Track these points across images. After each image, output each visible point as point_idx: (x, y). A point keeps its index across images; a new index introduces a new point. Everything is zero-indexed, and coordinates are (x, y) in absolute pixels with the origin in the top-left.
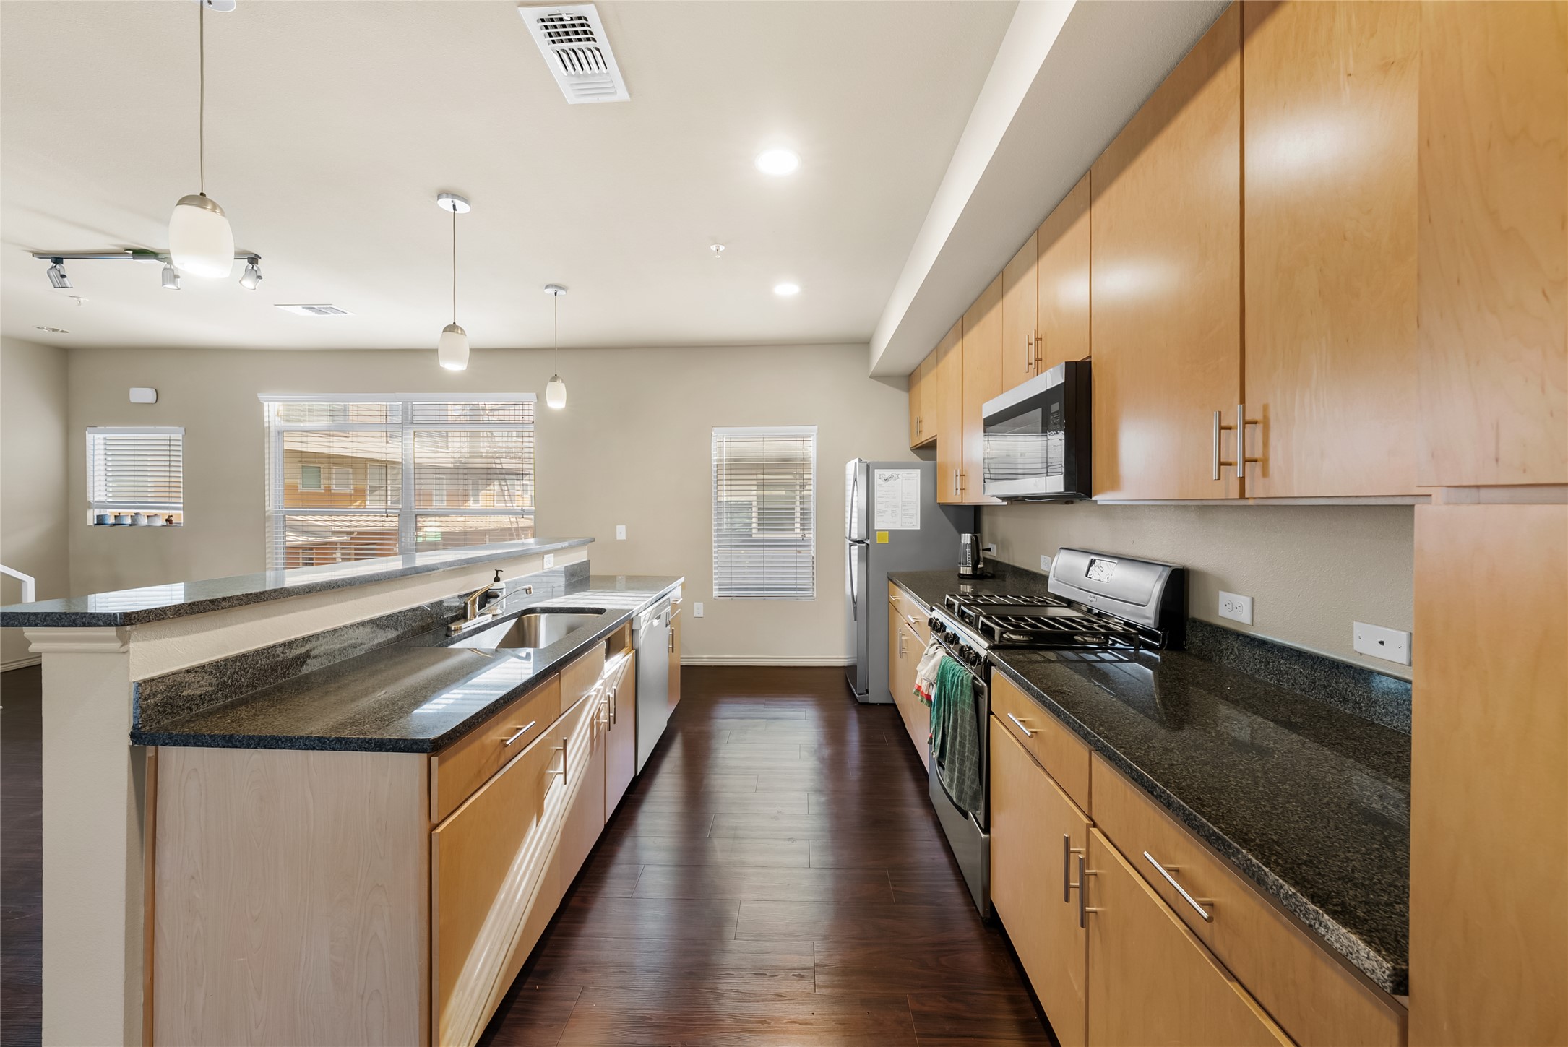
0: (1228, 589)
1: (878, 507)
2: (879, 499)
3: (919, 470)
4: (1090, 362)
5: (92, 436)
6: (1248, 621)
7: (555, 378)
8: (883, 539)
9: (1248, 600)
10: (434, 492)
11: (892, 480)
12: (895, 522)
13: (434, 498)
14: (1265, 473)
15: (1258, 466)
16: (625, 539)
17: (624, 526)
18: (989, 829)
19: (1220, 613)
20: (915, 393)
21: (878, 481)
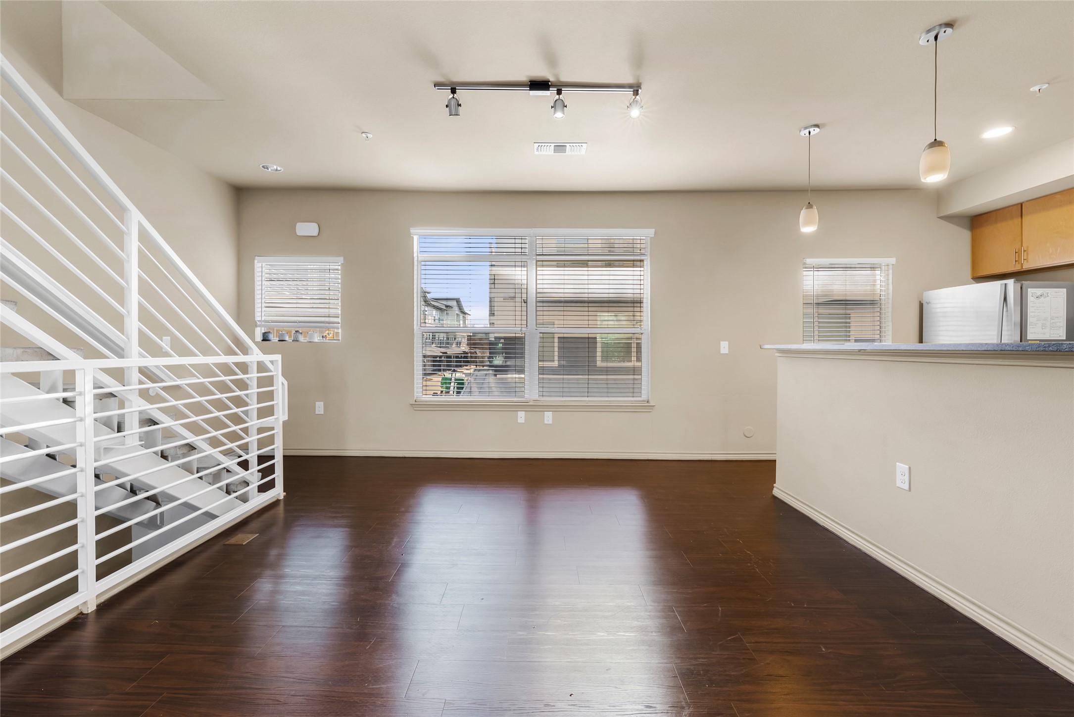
1: (1030, 320)
2: (1031, 314)
3: (1065, 289)
5: (260, 265)
11: (1042, 298)
12: (1044, 334)
16: (727, 353)
17: (727, 342)
20: (999, 230)
21: (1030, 299)
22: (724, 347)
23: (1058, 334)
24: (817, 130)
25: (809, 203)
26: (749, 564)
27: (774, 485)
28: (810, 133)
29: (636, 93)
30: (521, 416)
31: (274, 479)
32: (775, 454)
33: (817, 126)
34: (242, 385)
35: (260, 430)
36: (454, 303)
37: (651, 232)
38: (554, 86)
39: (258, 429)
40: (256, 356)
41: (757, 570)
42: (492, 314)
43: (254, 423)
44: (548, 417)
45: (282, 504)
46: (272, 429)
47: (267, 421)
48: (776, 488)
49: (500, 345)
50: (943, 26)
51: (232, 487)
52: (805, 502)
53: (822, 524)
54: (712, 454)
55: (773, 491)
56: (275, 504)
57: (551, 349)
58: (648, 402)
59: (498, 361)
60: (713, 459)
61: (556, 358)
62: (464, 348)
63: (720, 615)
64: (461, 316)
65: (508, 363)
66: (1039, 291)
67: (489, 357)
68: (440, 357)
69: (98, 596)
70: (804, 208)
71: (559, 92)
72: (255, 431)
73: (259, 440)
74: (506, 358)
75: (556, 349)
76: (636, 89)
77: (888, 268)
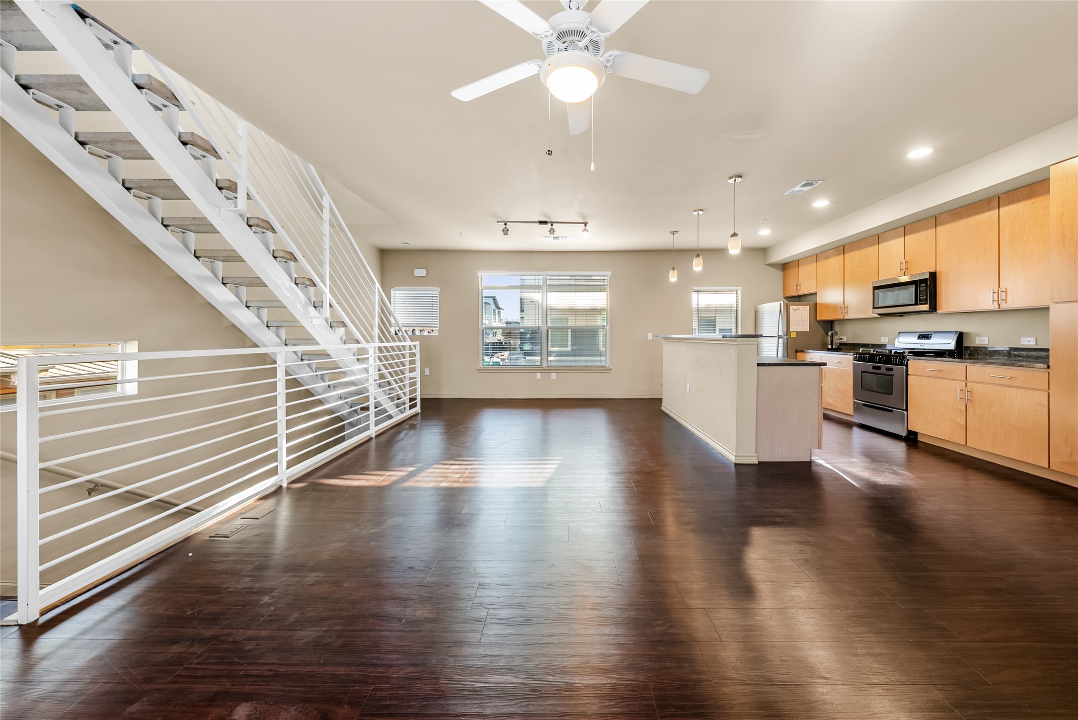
0: (979, 336)
1: (792, 323)
2: (792, 319)
3: (809, 306)
4: (936, 272)
5: (394, 292)
6: (987, 342)
7: (673, 269)
8: (793, 335)
9: (987, 338)
10: (569, 318)
11: (797, 311)
12: (799, 329)
13: (569, 321)
14: (1006, 302)
15: (1004, 301)
16: (651, 339)
17: (651, 333)
18: (907, 410)
19: (977, 343)
20: (791, 272)
21: (791, 311)
22: (650, 336)
23: (806, 328)
27: (662, 404)
28: (673, 234)
29: (586, 226)
30: (539, 375)
31: (416, 403)
34: (404, 356)
35: (410, 379)
36: (491, 300)
37: (610, 273)
38: (549, 222)
39: (410, 378)
40: (408, 343)
42: (522, 311)
43: (408, 375)
44: (554, 376)
45: (420, 414)
46: (416, 378)
47: (413, 374)
48: (663, 406)
49: (528, 336)
51: (399, 405)
55: (662, 408)
56: (416, 415)
57: (566, 338)
58: (608, 367)
59: (527, 347)
60: (643, 398)
61: (570, 346)
62: (500, 337)
64: (497, 311)
65: (534, 349)
66: (796, 307)
67: (520, 345)
68: (497, 343)
69: (376, 432)
71: (552, 225)
72: (408, 379)
73: (410, 383)
74: (532, 345)
75: (570, 338)
76: (586, 224)
77: (739, 292)
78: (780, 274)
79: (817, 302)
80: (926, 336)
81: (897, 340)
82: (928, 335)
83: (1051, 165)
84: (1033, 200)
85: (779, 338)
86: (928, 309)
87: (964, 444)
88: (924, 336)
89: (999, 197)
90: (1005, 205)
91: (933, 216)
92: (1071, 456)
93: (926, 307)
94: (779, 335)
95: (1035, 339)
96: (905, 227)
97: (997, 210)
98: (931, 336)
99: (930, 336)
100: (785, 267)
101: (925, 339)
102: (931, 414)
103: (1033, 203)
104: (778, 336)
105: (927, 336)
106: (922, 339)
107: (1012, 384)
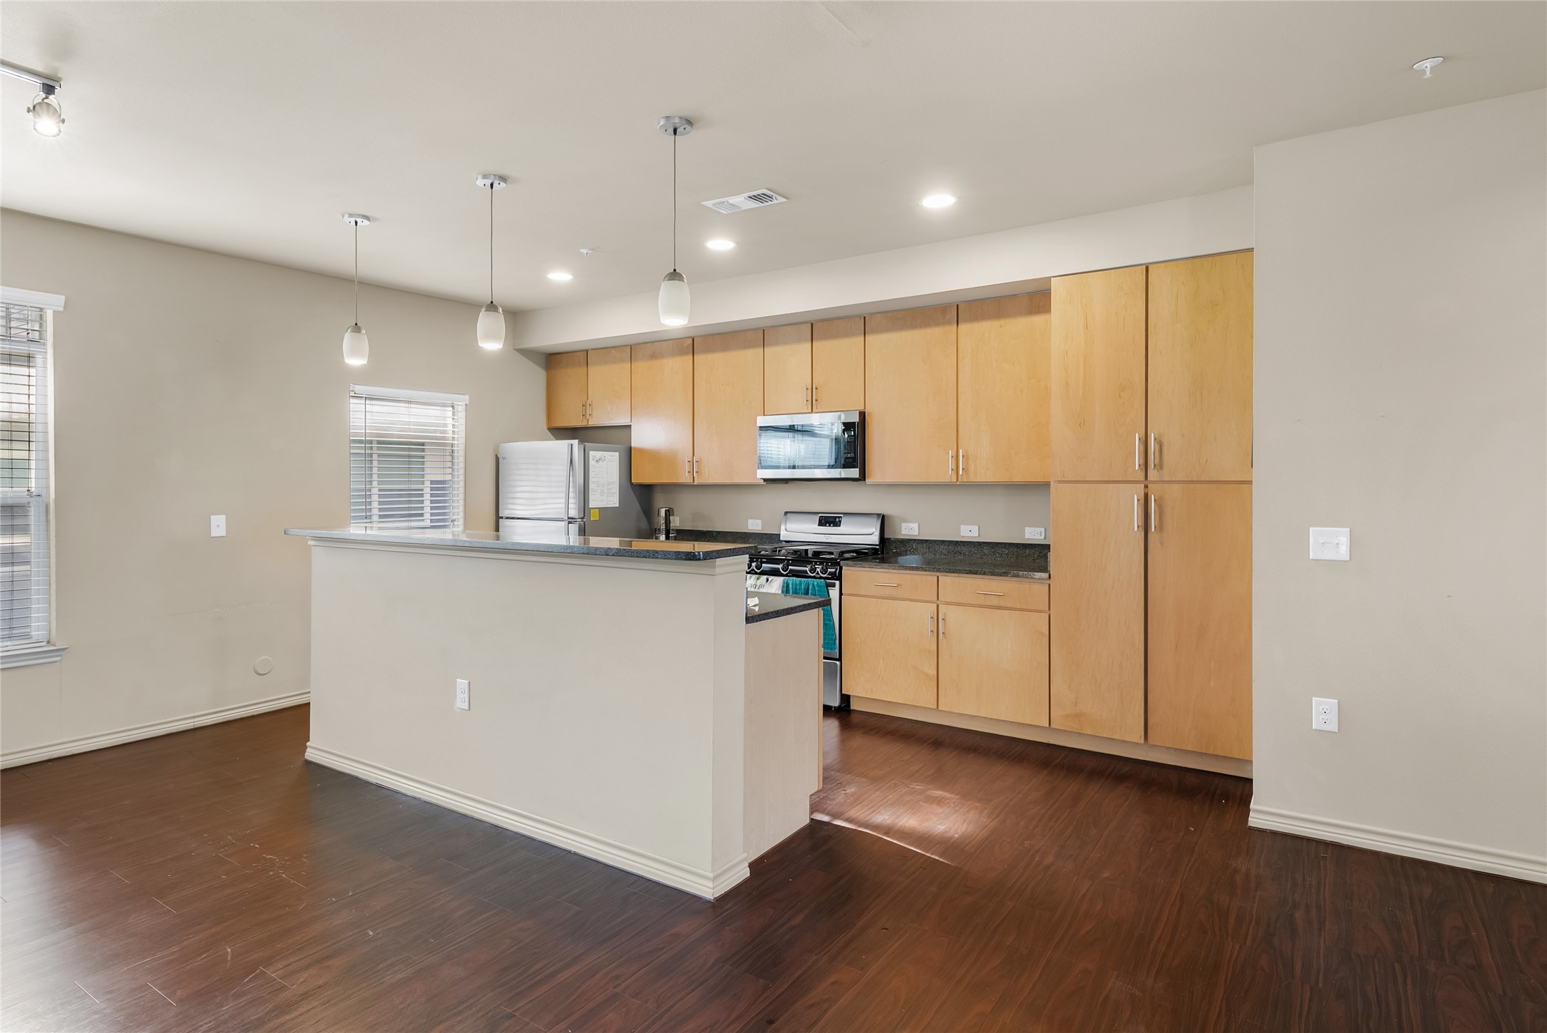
0: (908, 522)
1: (592, 486)
2: (593, 479)
3: (618, 453)
4: (865, 413)
6: (916, 533)
8: (594, 515)
11: (601, 462)
12: (602, 501)
14: (967, 474)
15: (964, 471)
16: (224, 534)
17: (224, 516)
18: (840, 659)
19: (903, 533)
20: (569, 376)
21: (592, 463)
22: (218, 526)
23: (613, 501)
24: (366, 222)
25: (356, 324)
26: (271, 873)
27: (308, 744)
28: (356, 222)
29: (49, 90)
32: (309, 692)
33: (367, 218)
37: (56, 301)
41: (284, 876)
48: (311, 747)
50: (497, 177)
52: (354, 757)
53: (374, 781)
54: (194, 717)
55: (306, 753)
58: (48, 642)
60: (196, 726)
63: (229, 958)
66: (599, 454)
70: (349, 330)
76: (48, 82)
77: (461, 408)
78: (539, 375)
79: (633, 445)
80: (830, 520)
81: (783, 527)
82: (835, 518)
83: (1054, 277)
84: (1002, 322)
85: (569, 523)
86: (857, 476)
87: (935, 707)
88: (829, 520)
89: (958, 306)
90: (966, 321)
91: (859, 316)
92: (1076, 705)
93: (854, 473)
94: (570, 516)
95: (977, 527)
96: (812, 324)
97: (956, 326)
98: (840, 521)
99: (837, 520)
100: (552, 360)
101: (830, 526)
102: (881, 662)
103: (1001, 326)
104: (569, 518)
105: (832, 520)
106: (826, 526)
107: (1002, 604)
